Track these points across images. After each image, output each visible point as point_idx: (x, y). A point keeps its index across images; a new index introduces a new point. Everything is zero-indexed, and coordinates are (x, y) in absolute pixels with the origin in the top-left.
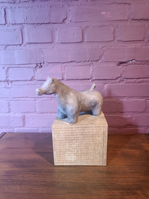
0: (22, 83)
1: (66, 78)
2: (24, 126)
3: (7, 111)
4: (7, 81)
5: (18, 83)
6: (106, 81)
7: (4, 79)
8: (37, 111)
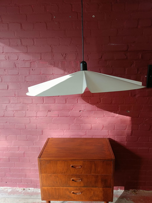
0: (42, 117)
1: (59, 116)
2: (42, 134)
3: (36, 128)
4: (36, 117)
5: (41, 117)
6: (75, 117)
7: (36, 116)
8: (48, 128)
